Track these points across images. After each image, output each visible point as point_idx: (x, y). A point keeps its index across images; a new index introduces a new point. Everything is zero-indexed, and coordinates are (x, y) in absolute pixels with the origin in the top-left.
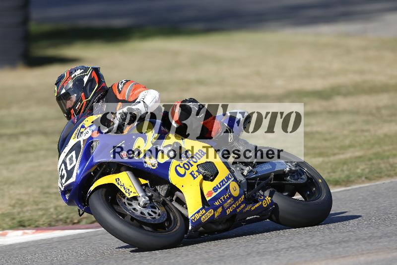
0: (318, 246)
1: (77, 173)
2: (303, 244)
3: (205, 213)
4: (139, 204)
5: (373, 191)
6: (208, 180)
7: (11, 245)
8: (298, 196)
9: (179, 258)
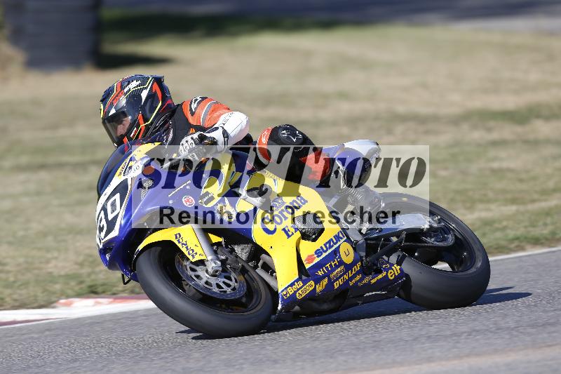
0: (512, 329)
1: (121, 225)
2: (491, 326)
3: (303, 286)
4: (207, 271)
6: (309, 240)
7: (78, 319)
8: (442, 266)
9: (317, 343)
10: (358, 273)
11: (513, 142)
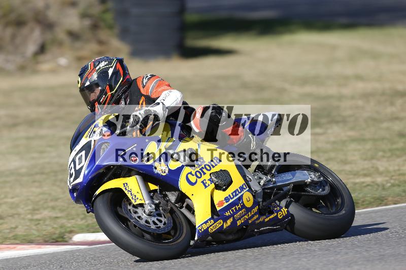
1: (84, 174)
3: (213, 224)
4: (145, 212)
6: (220, 190)
10: (255, 214)
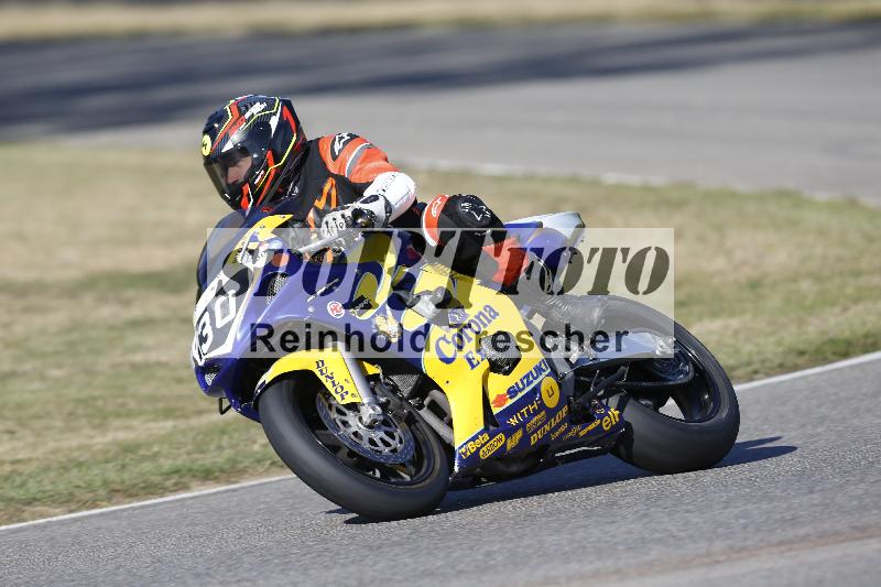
3: (488, 441)
5: (290, 492)
6: (499, 372)
8: (671, 408)
10: (563, 421)
11: (165, 321)
